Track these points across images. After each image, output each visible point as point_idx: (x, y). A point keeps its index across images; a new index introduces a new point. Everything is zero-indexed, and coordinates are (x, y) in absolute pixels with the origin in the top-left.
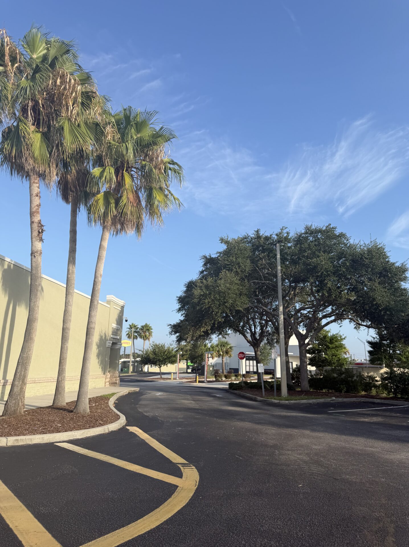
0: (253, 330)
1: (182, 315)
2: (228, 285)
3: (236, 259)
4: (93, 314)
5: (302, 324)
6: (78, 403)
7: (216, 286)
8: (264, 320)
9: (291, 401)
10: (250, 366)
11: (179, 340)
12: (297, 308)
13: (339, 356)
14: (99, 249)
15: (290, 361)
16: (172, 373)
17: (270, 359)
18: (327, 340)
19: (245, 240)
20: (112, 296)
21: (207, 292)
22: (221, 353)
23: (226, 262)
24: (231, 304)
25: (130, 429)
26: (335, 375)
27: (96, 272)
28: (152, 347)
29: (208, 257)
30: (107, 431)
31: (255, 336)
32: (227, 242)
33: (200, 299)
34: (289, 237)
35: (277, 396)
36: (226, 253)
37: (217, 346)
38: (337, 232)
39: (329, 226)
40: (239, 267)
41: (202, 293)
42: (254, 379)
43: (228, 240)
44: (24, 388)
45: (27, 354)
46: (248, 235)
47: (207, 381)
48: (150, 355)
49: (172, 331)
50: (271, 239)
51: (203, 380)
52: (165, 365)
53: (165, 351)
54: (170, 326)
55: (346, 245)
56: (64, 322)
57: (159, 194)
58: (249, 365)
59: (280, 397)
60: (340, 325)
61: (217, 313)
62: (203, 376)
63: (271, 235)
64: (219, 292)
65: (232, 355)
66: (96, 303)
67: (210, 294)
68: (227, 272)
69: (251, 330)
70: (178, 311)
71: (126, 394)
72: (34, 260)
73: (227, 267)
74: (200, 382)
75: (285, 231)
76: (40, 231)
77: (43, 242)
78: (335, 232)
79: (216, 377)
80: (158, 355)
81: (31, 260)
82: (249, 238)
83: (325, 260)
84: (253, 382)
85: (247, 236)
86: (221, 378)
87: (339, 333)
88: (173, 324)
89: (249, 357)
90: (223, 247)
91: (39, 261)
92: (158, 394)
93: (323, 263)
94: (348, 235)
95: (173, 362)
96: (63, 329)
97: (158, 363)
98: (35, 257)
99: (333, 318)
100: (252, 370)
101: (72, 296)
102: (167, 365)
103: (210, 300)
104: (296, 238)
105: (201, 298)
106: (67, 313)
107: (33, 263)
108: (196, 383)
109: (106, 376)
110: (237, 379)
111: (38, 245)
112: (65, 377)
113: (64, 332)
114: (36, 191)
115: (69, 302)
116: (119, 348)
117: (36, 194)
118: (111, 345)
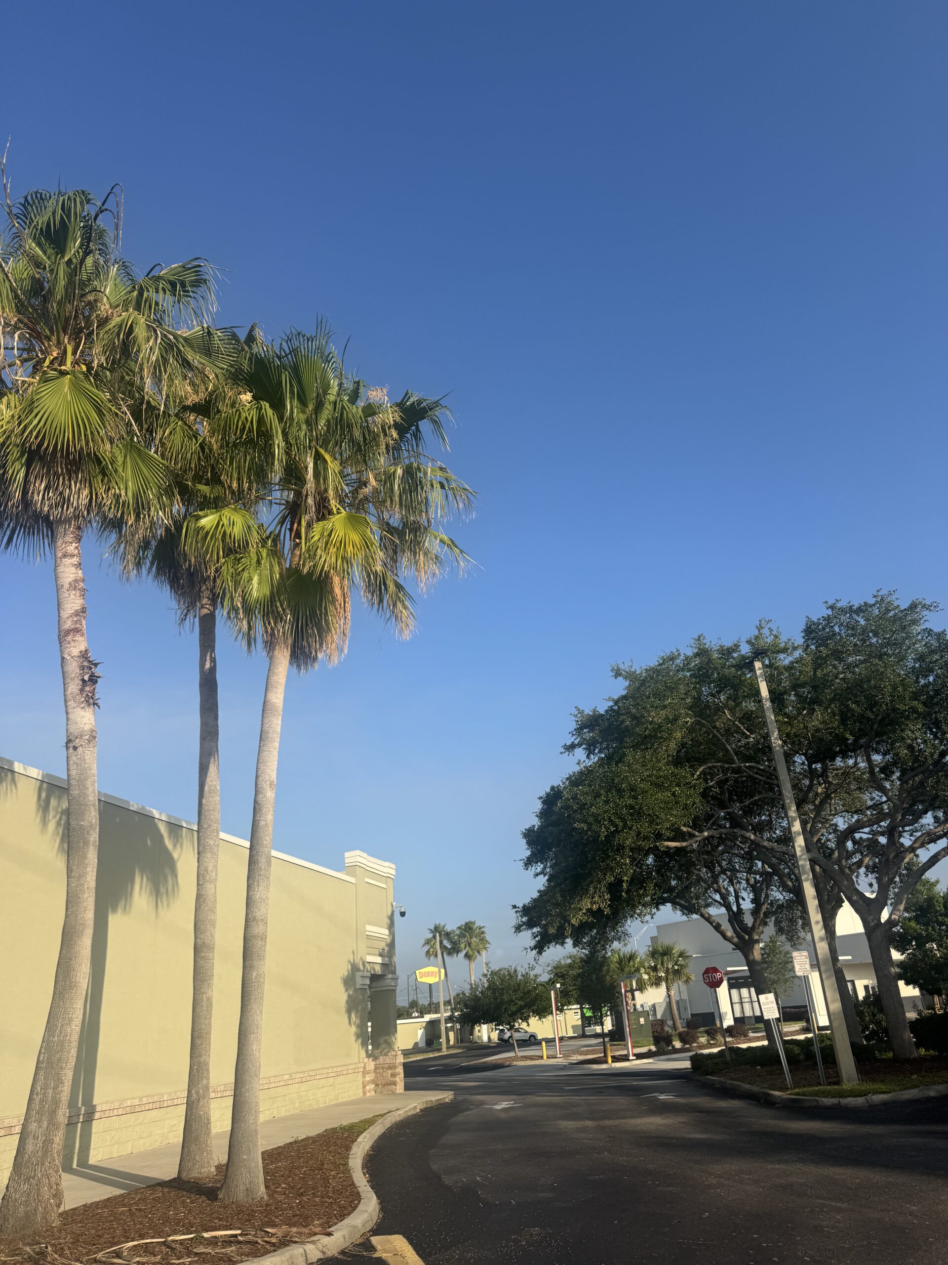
0: (734, 907)
4: (258, 894)
6: (230, 1169)
8: (758, 872)
10: (741, 1003)
12: (842, 828)
15: (848, 978)
16: (544, 1043)
19: (672, 665)
20: (358, 852)
22: (663, 974)
25: (379, 1247)
27: (257, 777)
28: (486, 976)
31: (742, 921)
32: (629, 675)
34: (781, 642)
35: (828, 1083)
37: (650, 955)
42: (756, 1039)
43: (633, 669)
45: (61, 1033)
47: (634, 1054)
48: (483, 997)
50: (735, 653)
51: (625, 1052)
52: (522, 1020)
53: (519, 986)
56: (197, 928)
58: (739, 1000)
59: (838, 1088)
62: (623, 1043)
63: (734, 645)
65: (693, 978)
69: (728, 907)
71: (414, 1112)
72: (74, 759)
74: (616, 1059)
75: (767, 631)
76: (86, 678)
77: (99, 707)
79: (657, 1041)
81: (67, 761)
82: (681, 657)
84: (757, 1048)
85: (676, 654)
86: (671, 1042)
89: (736, 978)
90: (622, 686)
91: (88, 761)
92: (498, 1107)
96: (196, 949)
98: (75, 748)
100: (748, 1013)
101: (215, 852)
102: (527, 1019)
106: (204, 902)
107: (73, 767)
108: (606, 1062)
109: (364, 1068)
110: (712, 1042)
111: (83, 717)
112: (207, 1087)
113: (198, 959)
114: (72, 576)
115: (207, 873)
116: (391, 988)
117: (70, 584)
118: (368, 982)
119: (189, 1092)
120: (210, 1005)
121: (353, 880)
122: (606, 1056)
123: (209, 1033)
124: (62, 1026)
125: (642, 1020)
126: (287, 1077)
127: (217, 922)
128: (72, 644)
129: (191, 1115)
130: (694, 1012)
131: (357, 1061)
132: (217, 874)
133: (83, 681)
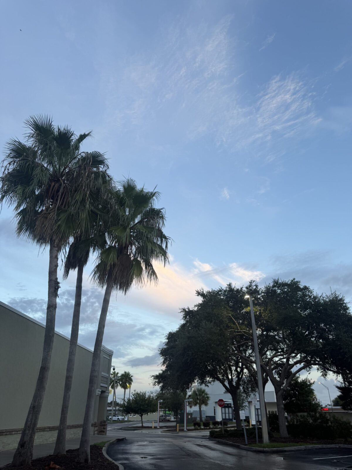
8: (239, 367)
9: (275, 449)
10: (225, 413)
12: (269, 356)
13: (310, 402)
16: (153, 422)
18: (298, 386)
22: (199, 402)
31: (232, 384)
32: (202, 295)
34: (258, 289)
35: (259, 443)
38: (301, 285)
39: (294, 281)
42: (233, 427)
43: (204, 293)
47: (187, 429)
48: (132, 403)
50: (242, 291)
51: (184, 428)
53: (146, 400)
56: (68, 370)
59: (262, 445)
62: (182, 424)
69: (228, 377)
74: (180, 430)
77: (58, 297)
79: (194, 425)
80: (140, 404)
82: (223, 291)
84: (233, 430)
85: (221, 289)
86: (200, 426)
87: (307, 379)
90: (200, 300)
94: (311, 288)
95: (154, 411)
96: (67, 377)
97: (140, 412)
100: (227, 417)
102: (147, 414)
106: (71, 362)
108: (176, 431)
110: (214, 427)
112: (66, 425)
113: (67, 381)
116: (107, 396)
118: (100, 393)
119: (60, 426)
120: (69, 397)
122: (176, 429)
124: (38, 400)
125: (189, 416)
128: (53, 276)
130: (207, 415)
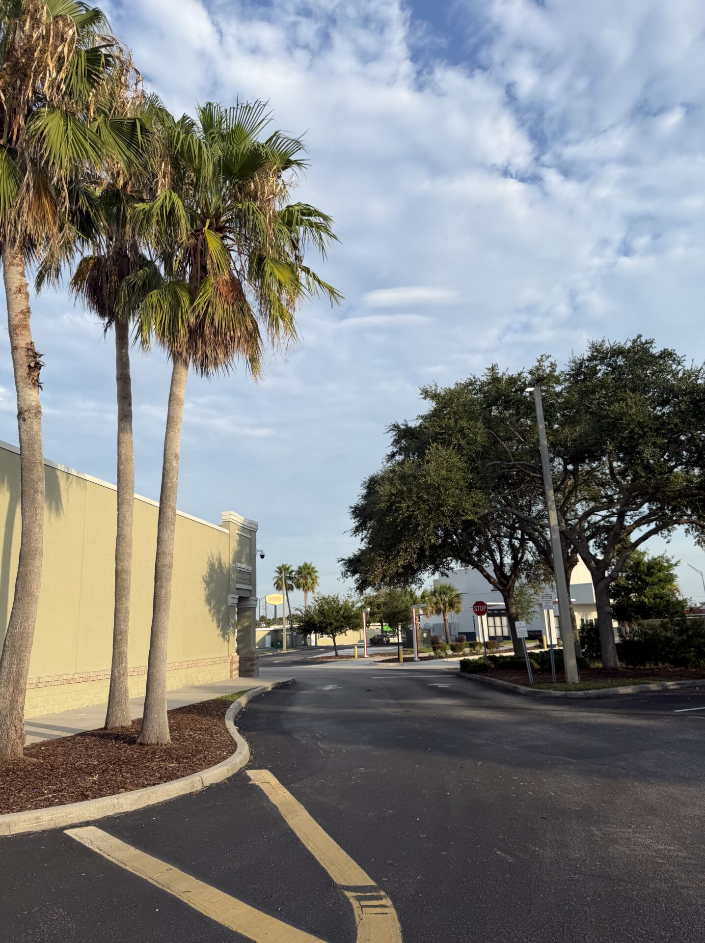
0: (498, 561)
1: (362, 540)
2: (444, 472)
3: (456, 422)
4: (165, 535)
5: (591, 543)
6: (146, 723)
7: (420, 475)
8: (517, 539)
9: (590, 692)
10: (495, 627)
11: (361, 588)
12: (580, 513)
13: (667, 598)
14: (169, 403)
16: (356, 647)
17: (533, 612)
18: (642, 569)
19: (471, 388)
20: (232, 512)
21: (405, 489)
22: (442, 606)
23: (438, 430)
24: (453, 507)
25: (252, 777)
26: (669, 634)
27: (165, 450)
28: (317, 601)
29: (402, 427)
30: (199, 787)
31: (503, 572)
32: (435, 396)
33: (392, 504)
34: (556, 373)
35: (557, 682)
36: (435, 415)
37: (434, 593)
38: (656, 350)
39: (638, 340)
40: (464, 436)
41: (394, 491)
42: (506, 651)
43: (438, 392)
44: (20, 700)
45: (21, 627)
46: (474, 378)
47: (419, 658)
48: (315, 617)
49: (347, 571)
50: (520, 381)
51: (413, 656)
52: (342, 633)
53: (340, 609)
54: (343, 562)
55: (675, 374)
56: (118, 558)
57: (281, 269)
58: (493, 625)
59: (564, 685)
60: (666, 540)
61: (427, 525)
62: (411, 649)
63: (519, 375)
64: (428, 487)
65: (462, 609)
66: (170, 513)
67: (410, 491)
68: (440, 447)
69: (494, 561)
70: (355, 532)
71: (266, 690)
72: (24, 427)
73: (440, 439)
74: (406, 660)
75: (546, 364)
76: (32, 365)
78: (651, 350)
79: (434, 649)
80: (328, 616)
81: (19, 429)
82: (478, 383)
83: (636, 405)
84: (507, 657)
85: (473, 380)
86: (444, 650)
87: (664, 554)
88: (347, 558)
89: (492, 610)
90: (429, 406)
91: (35, 430)
92: (326, 689)
93: (634, 410)
94: (679, 353)
95: (356, 627)
96: (117, 573)
97: (329, 631)
98: (25, 420)
99: (653, 526)
100: (499, 634)
101: (131, 506)
102: (345, 632)
103: (410, 504)
104: (573, 370)
105: (393, 500)
106: (123, 540)
107: (23, 434)
109: (232, 659)
110: (473, 652)
111: (30, 395)
112: (126, 669)
113: (119, 580)
114: (18, 281)
115: (125, 519)
116: (252, 606)
117: (17, 287)
118: (236, 601)
119: (113, 671)
120: (127, 613)
121: (227, 531)
122: (399, 657)
123: (126, 631)
124: (22, 622)
126: (178, 664)
127: (133, 555)
128: (21, 337)
129: (114, 687)
130: (461, 631)
131: (227, 655)
132: (132, 520)
133: (29, 366)
